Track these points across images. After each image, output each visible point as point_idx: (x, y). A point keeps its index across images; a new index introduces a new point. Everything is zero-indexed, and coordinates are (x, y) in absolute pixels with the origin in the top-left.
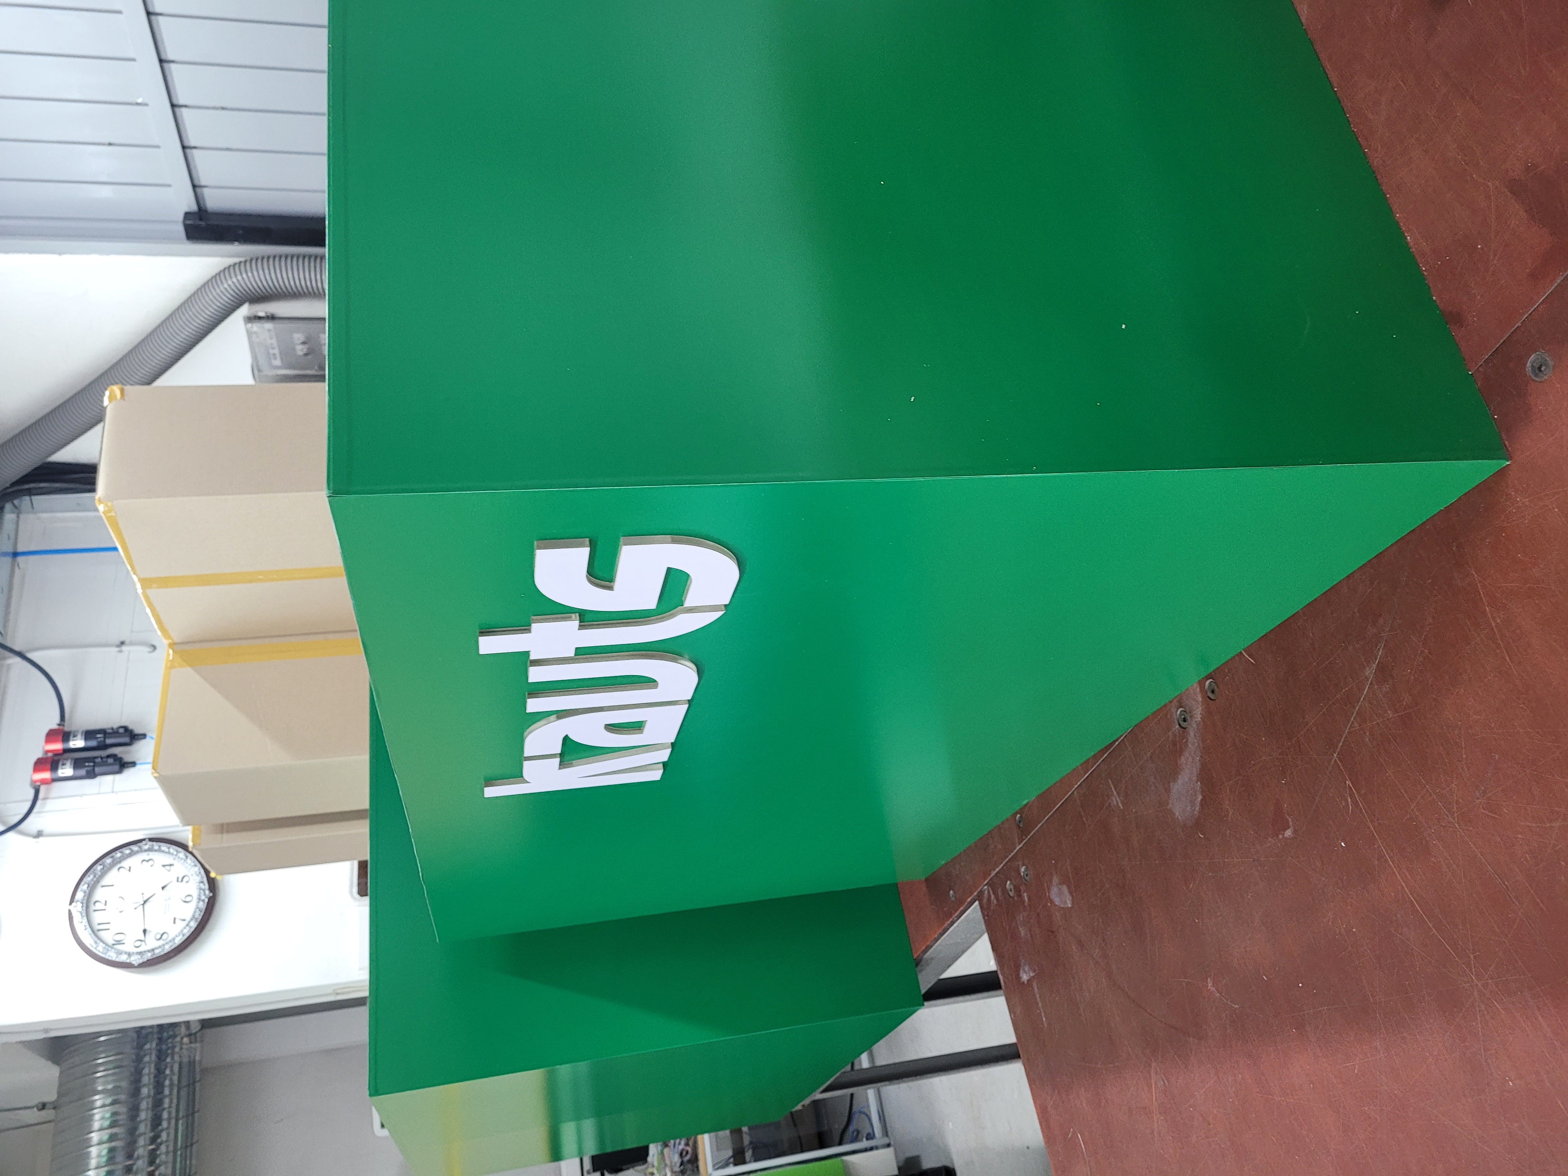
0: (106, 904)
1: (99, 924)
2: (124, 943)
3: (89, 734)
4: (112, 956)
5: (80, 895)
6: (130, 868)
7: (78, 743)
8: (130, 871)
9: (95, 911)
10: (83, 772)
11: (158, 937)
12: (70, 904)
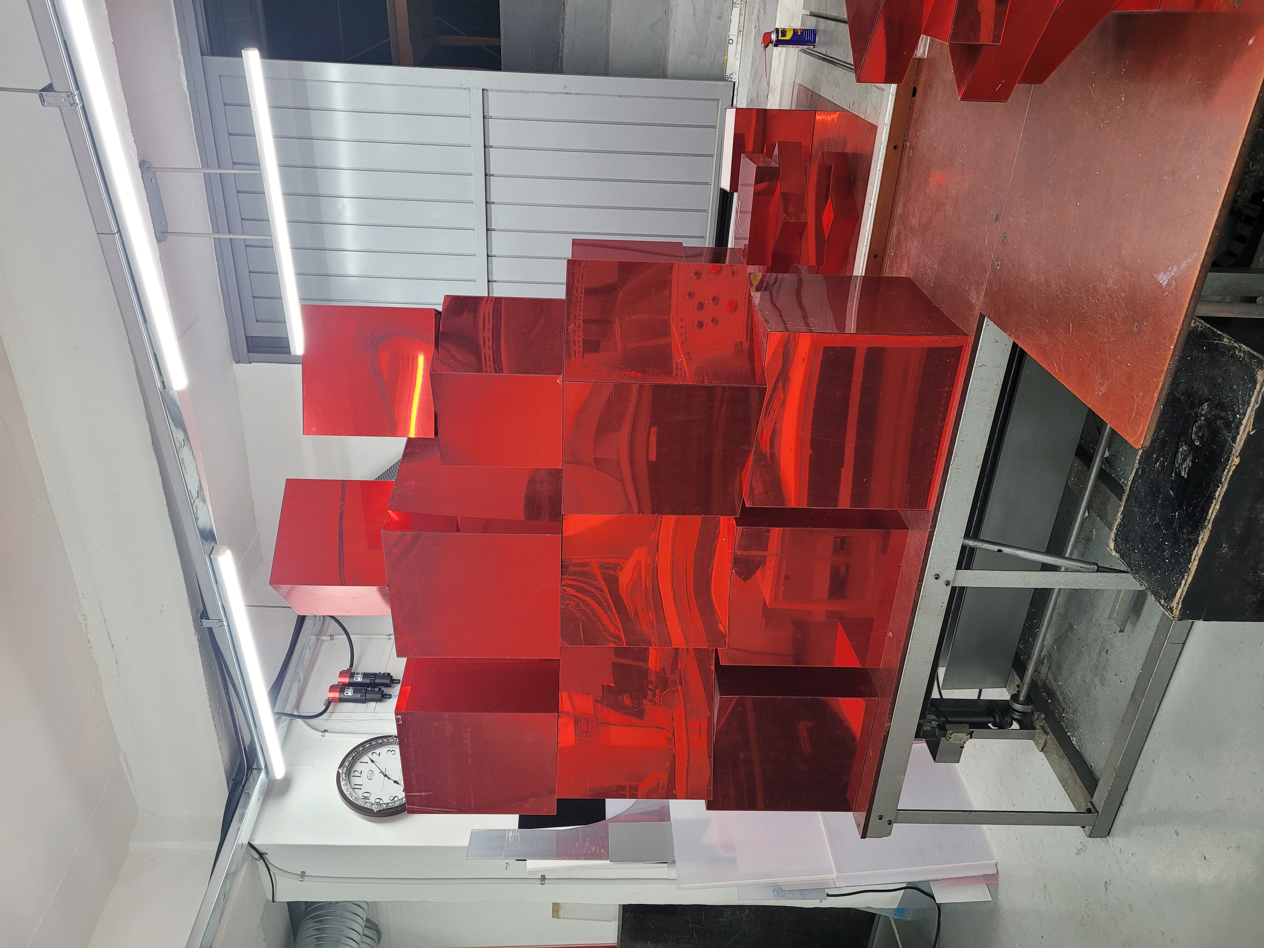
0: (361, 774)
1: (355, 785)
2: (369, 799)
3: (365, 675)
4: (361, 803)
5: (347, 764)
6: (380, 753)
7: (359, 679)
8: (379, 755)
9: (353, 776)
10: (358, 696)
11: (392, 798)
12: (340, 768)
